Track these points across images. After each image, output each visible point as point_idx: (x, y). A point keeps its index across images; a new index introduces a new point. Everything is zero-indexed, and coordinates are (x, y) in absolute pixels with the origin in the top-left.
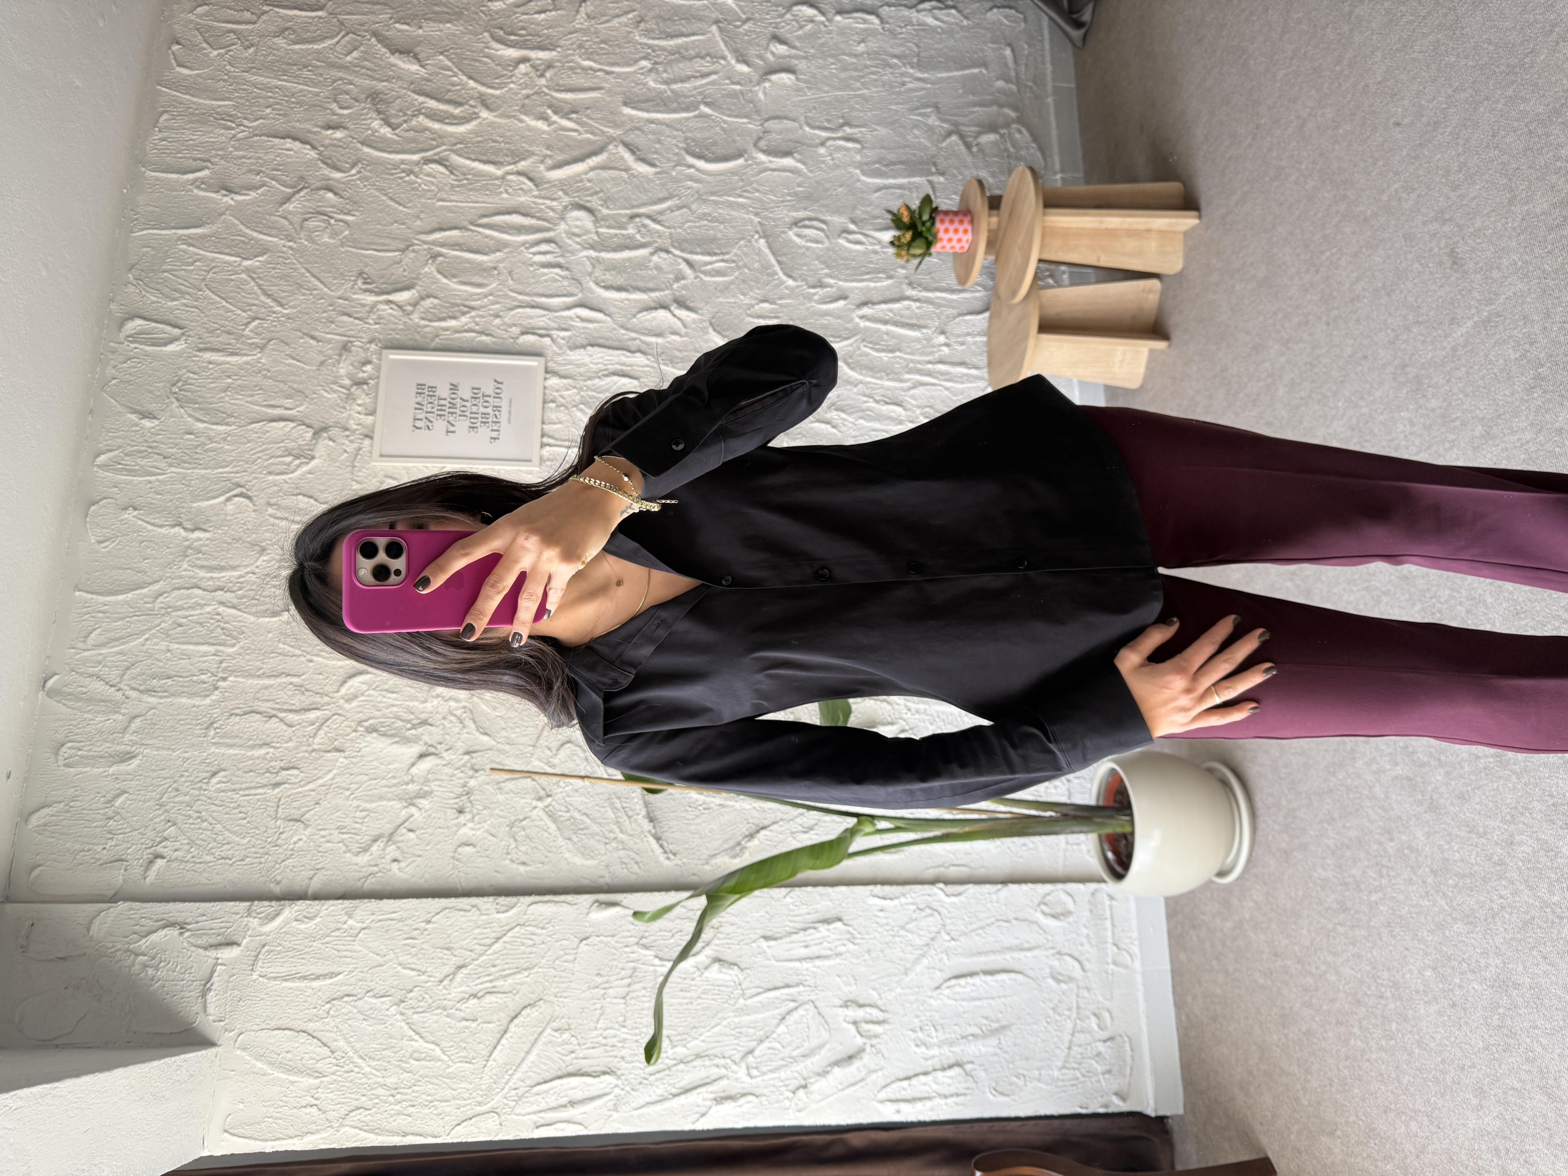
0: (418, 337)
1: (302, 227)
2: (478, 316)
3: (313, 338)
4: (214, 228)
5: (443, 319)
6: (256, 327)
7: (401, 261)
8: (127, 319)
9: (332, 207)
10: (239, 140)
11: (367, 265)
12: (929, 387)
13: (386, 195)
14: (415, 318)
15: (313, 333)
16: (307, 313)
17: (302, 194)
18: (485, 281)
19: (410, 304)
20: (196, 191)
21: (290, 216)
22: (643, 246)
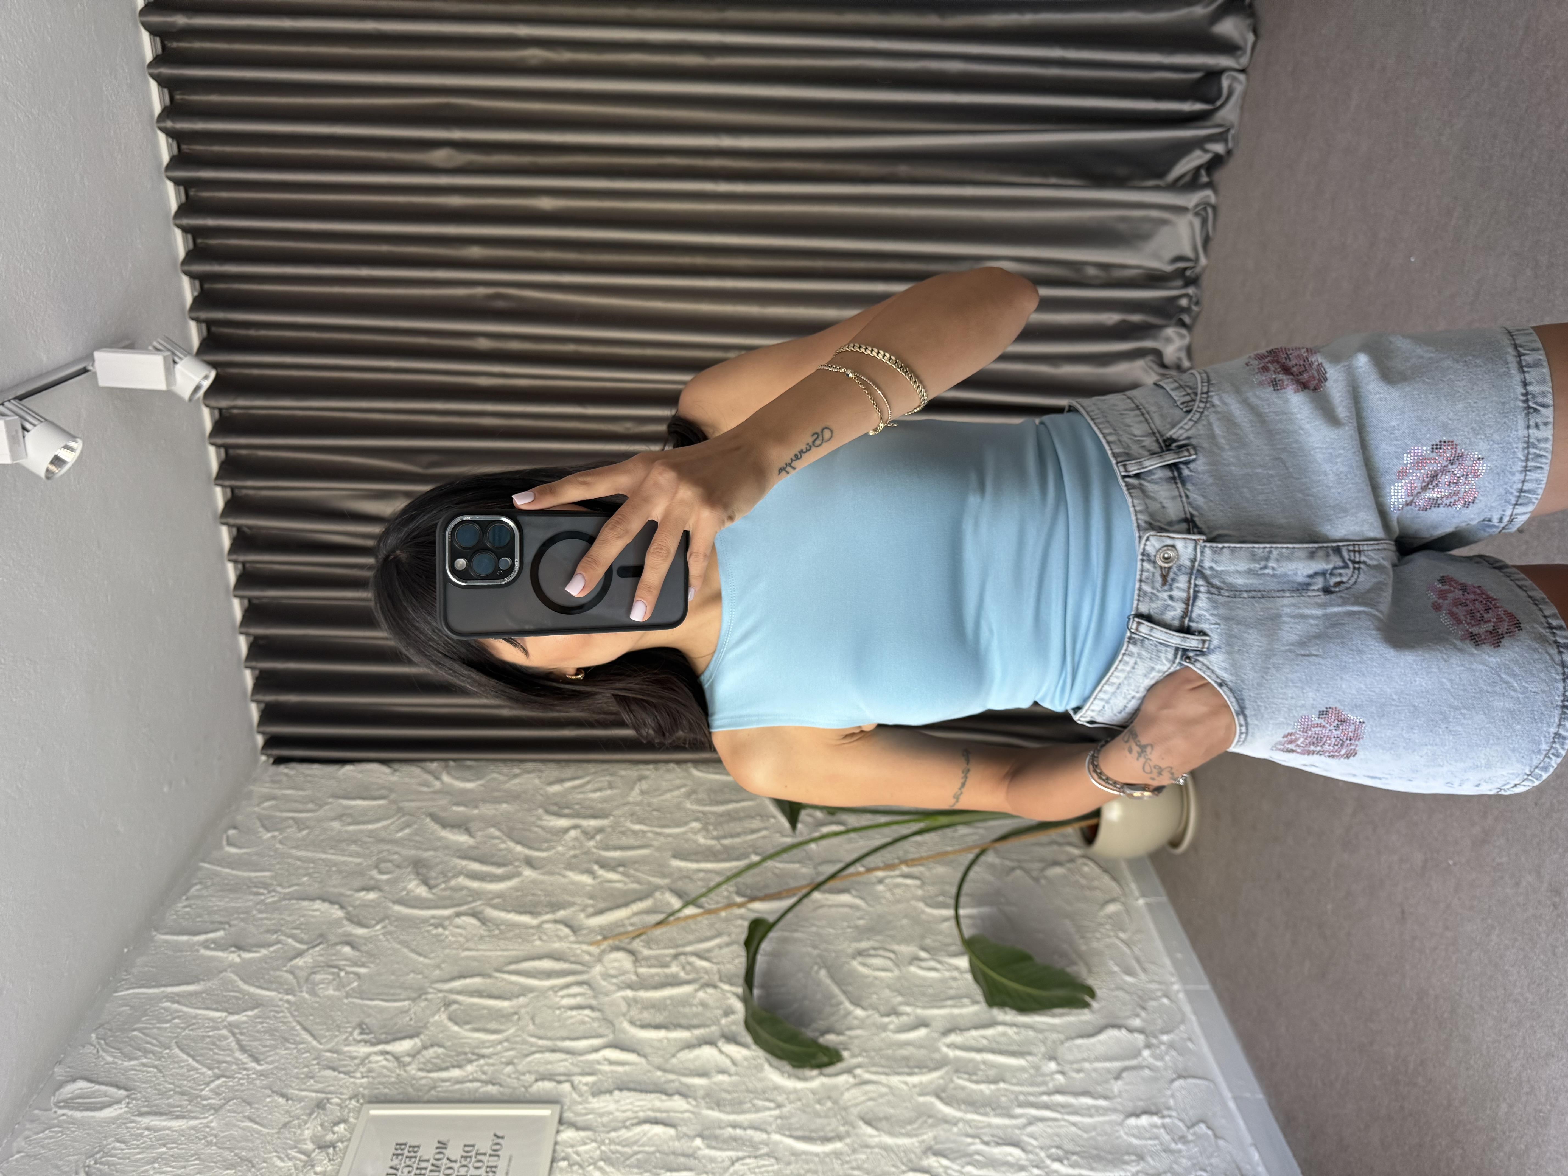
0: (410, 1090)
1: (307, 980)
2: (488, 1064)
3: (283, 1095)
4: (209, 984)
5: (446, 1069)
6: (219, 1087)
7: (409, 1009)
8: (67, 1082)
9: (346, 960)
10: (266, 904)
11: (369, 1016)
12: (1050, 1123)
13: (408, 947)
14: (412, 1070)
15: (285, 1091)
16: (285, 1069)
17: (317, 949)
18: (503, 1027)
19: (409, 1055)
20: (203, 952)
21: (297, 971)
22: (688, 982)
